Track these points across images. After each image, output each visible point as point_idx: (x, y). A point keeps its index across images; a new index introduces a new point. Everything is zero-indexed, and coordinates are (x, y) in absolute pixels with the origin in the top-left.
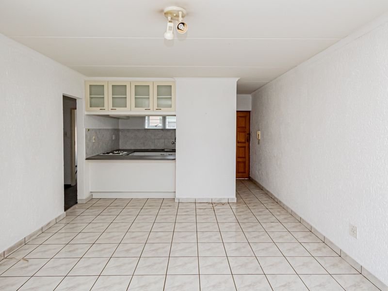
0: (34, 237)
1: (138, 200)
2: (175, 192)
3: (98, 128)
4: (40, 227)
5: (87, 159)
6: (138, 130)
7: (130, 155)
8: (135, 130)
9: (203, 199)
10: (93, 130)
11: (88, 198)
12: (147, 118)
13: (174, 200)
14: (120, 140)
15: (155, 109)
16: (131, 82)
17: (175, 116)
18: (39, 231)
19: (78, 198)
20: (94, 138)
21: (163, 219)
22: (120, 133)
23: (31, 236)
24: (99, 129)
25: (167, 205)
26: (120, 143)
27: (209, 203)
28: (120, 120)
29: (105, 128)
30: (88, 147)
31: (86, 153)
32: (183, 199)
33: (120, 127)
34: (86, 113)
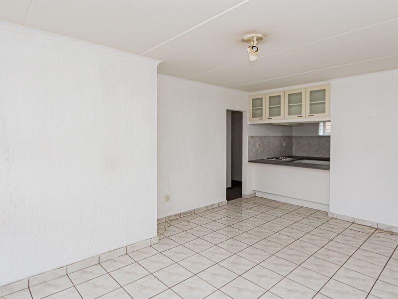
0: (201, 211)
1: (292, 205)
2: (329, 205)
3: (263, 135)
4: (206, 205)
5: (249, 162)
6: (311, 137)
7: (295, 161)
8: (308, 137)
9: (365, 221)
10: (257, 137)
11: (251, 194)
12: (321, 124)
13: (328, 214)
14: (293, 146)
15: (307, 116)
16: (283, 92)
17: (330, 121)
18: (205, 208)
19: (243, 194)
20: (258, 143)
21: (299, 227)
22: (294, 140)
23: (198, 209)
24: (265, 136)
25: (317, 216)
26: (293, 150)
27: (372, 228)
28: (293, 128)
29: (272, 135)
30: (251, 152)
31: (249, 157)
32: (338, 215)
33: (294, 135)
34: (249, 123)
